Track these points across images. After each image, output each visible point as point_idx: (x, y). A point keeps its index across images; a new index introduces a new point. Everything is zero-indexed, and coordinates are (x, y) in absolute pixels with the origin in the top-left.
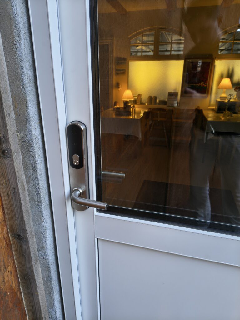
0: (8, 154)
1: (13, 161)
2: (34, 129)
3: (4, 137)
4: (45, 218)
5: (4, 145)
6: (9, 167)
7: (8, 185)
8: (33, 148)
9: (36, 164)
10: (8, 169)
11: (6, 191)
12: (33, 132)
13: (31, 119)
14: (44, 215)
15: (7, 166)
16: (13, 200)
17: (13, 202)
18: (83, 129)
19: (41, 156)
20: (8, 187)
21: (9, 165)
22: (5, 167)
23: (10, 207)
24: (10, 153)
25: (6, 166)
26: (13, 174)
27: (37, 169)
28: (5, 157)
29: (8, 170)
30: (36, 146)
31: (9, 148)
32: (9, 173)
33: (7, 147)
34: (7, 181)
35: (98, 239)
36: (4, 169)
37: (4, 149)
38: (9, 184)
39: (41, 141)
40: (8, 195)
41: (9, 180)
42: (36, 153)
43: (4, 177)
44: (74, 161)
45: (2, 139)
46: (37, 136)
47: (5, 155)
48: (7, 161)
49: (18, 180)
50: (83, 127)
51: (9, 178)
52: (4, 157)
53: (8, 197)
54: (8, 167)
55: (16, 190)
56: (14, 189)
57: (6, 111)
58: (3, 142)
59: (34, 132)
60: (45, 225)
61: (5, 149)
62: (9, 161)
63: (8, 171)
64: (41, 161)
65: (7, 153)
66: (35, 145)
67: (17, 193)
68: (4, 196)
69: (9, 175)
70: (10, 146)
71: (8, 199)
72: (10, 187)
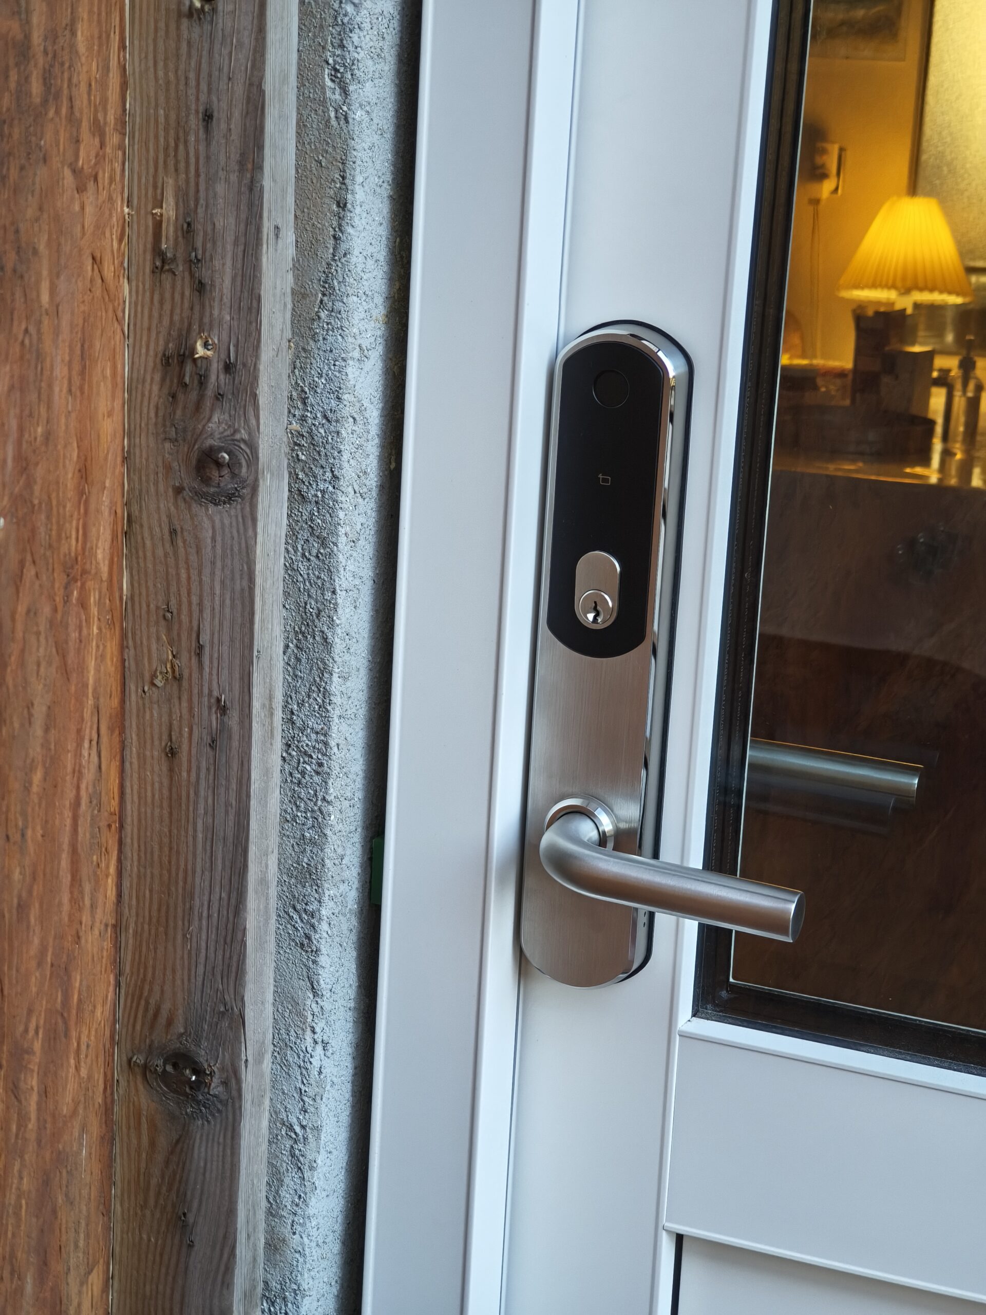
0: (234, 475)
1: (254, 521)
2: (356, 354)
3: (228, 368)
4: (327, 1006)
5: (215, 418)
6: (219, 564)
7: (185, 684)
8: (335, 477)
9: (328, 595)
10: (213, 574)
11: (165, 729)
12: (349, 370)
13: (351, 286)
14: (325, 978)
15: (207, 551)
16: (197, 793)
17: (196, 803)
18: (672, 373)
19: (362, 542)
20: (185, 697)
21: (219, 551)
22: (193, 558)
23: (166, 840)
24: (244, 470)
25: (198, 551)
26: (233, 607)
27: (332, 624)
28: (204, 495)
29: (206, 579)
30: (348, 470)
31: (243, 434)
32: (207, 604)
33: (236, 431)
34: (185, 656)
35: (680, 1239)
36: (184, 575)
37: (210, 442)
38: (195, 675)
39: (377, 441)
40: (172, 753)
41: (201, 647)
42: (341, 514)
43: (169, 630)
44: (582, 596)
45: (213, 378)
46: (366, 403)
47: (206, 481)
48: (217, 519)
49: (255, 653)
50: (672, 367)
51: (205, 638)
52: (200, 496)
53: (171, 770)
54: (213, 563)
55: (233, 720)
56: (223, 710)
57: (270, 211)
58: (219, 396)
59: (352, 370)
60: (316, 1062)
61: (216, 443)
62: (227, 522)
63: (206, 588)
64: (357, 582)
65: (225, 471)
66: (346, 456)
67: (235, 744)
68: (142, 758)
69: (207, 614)
70: (253, 421)
71: (166, 782)
72: (200, 694)
